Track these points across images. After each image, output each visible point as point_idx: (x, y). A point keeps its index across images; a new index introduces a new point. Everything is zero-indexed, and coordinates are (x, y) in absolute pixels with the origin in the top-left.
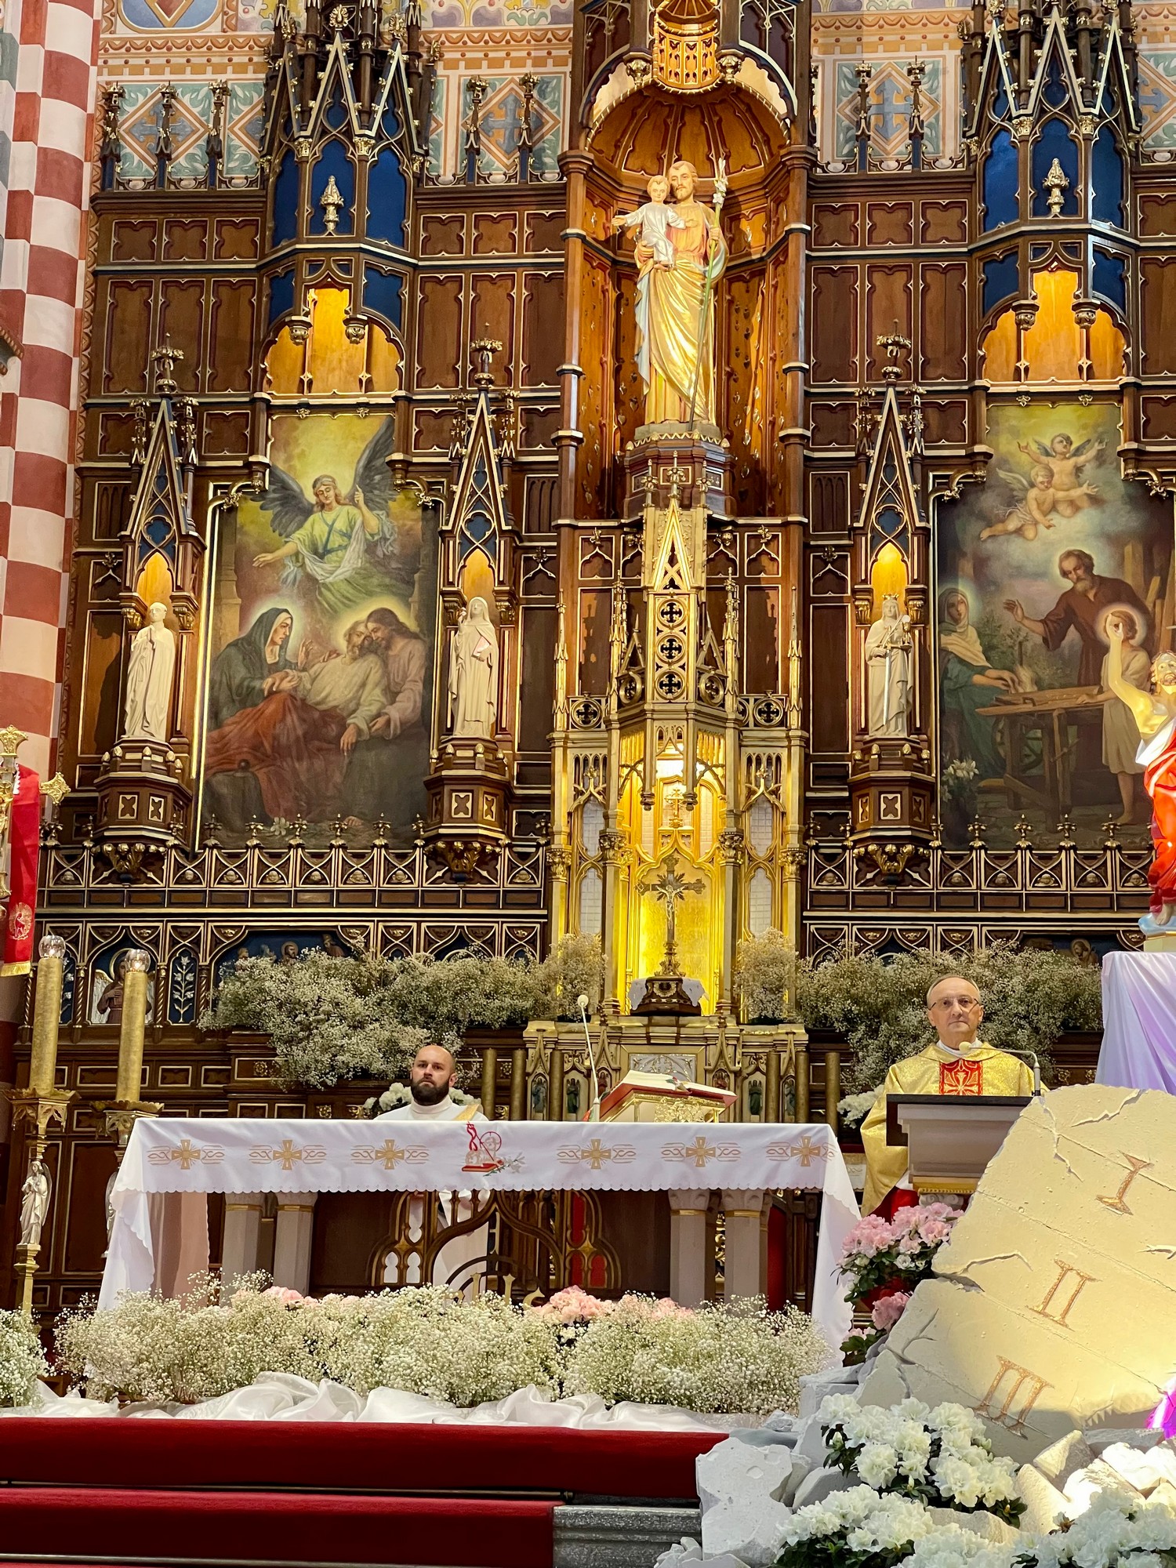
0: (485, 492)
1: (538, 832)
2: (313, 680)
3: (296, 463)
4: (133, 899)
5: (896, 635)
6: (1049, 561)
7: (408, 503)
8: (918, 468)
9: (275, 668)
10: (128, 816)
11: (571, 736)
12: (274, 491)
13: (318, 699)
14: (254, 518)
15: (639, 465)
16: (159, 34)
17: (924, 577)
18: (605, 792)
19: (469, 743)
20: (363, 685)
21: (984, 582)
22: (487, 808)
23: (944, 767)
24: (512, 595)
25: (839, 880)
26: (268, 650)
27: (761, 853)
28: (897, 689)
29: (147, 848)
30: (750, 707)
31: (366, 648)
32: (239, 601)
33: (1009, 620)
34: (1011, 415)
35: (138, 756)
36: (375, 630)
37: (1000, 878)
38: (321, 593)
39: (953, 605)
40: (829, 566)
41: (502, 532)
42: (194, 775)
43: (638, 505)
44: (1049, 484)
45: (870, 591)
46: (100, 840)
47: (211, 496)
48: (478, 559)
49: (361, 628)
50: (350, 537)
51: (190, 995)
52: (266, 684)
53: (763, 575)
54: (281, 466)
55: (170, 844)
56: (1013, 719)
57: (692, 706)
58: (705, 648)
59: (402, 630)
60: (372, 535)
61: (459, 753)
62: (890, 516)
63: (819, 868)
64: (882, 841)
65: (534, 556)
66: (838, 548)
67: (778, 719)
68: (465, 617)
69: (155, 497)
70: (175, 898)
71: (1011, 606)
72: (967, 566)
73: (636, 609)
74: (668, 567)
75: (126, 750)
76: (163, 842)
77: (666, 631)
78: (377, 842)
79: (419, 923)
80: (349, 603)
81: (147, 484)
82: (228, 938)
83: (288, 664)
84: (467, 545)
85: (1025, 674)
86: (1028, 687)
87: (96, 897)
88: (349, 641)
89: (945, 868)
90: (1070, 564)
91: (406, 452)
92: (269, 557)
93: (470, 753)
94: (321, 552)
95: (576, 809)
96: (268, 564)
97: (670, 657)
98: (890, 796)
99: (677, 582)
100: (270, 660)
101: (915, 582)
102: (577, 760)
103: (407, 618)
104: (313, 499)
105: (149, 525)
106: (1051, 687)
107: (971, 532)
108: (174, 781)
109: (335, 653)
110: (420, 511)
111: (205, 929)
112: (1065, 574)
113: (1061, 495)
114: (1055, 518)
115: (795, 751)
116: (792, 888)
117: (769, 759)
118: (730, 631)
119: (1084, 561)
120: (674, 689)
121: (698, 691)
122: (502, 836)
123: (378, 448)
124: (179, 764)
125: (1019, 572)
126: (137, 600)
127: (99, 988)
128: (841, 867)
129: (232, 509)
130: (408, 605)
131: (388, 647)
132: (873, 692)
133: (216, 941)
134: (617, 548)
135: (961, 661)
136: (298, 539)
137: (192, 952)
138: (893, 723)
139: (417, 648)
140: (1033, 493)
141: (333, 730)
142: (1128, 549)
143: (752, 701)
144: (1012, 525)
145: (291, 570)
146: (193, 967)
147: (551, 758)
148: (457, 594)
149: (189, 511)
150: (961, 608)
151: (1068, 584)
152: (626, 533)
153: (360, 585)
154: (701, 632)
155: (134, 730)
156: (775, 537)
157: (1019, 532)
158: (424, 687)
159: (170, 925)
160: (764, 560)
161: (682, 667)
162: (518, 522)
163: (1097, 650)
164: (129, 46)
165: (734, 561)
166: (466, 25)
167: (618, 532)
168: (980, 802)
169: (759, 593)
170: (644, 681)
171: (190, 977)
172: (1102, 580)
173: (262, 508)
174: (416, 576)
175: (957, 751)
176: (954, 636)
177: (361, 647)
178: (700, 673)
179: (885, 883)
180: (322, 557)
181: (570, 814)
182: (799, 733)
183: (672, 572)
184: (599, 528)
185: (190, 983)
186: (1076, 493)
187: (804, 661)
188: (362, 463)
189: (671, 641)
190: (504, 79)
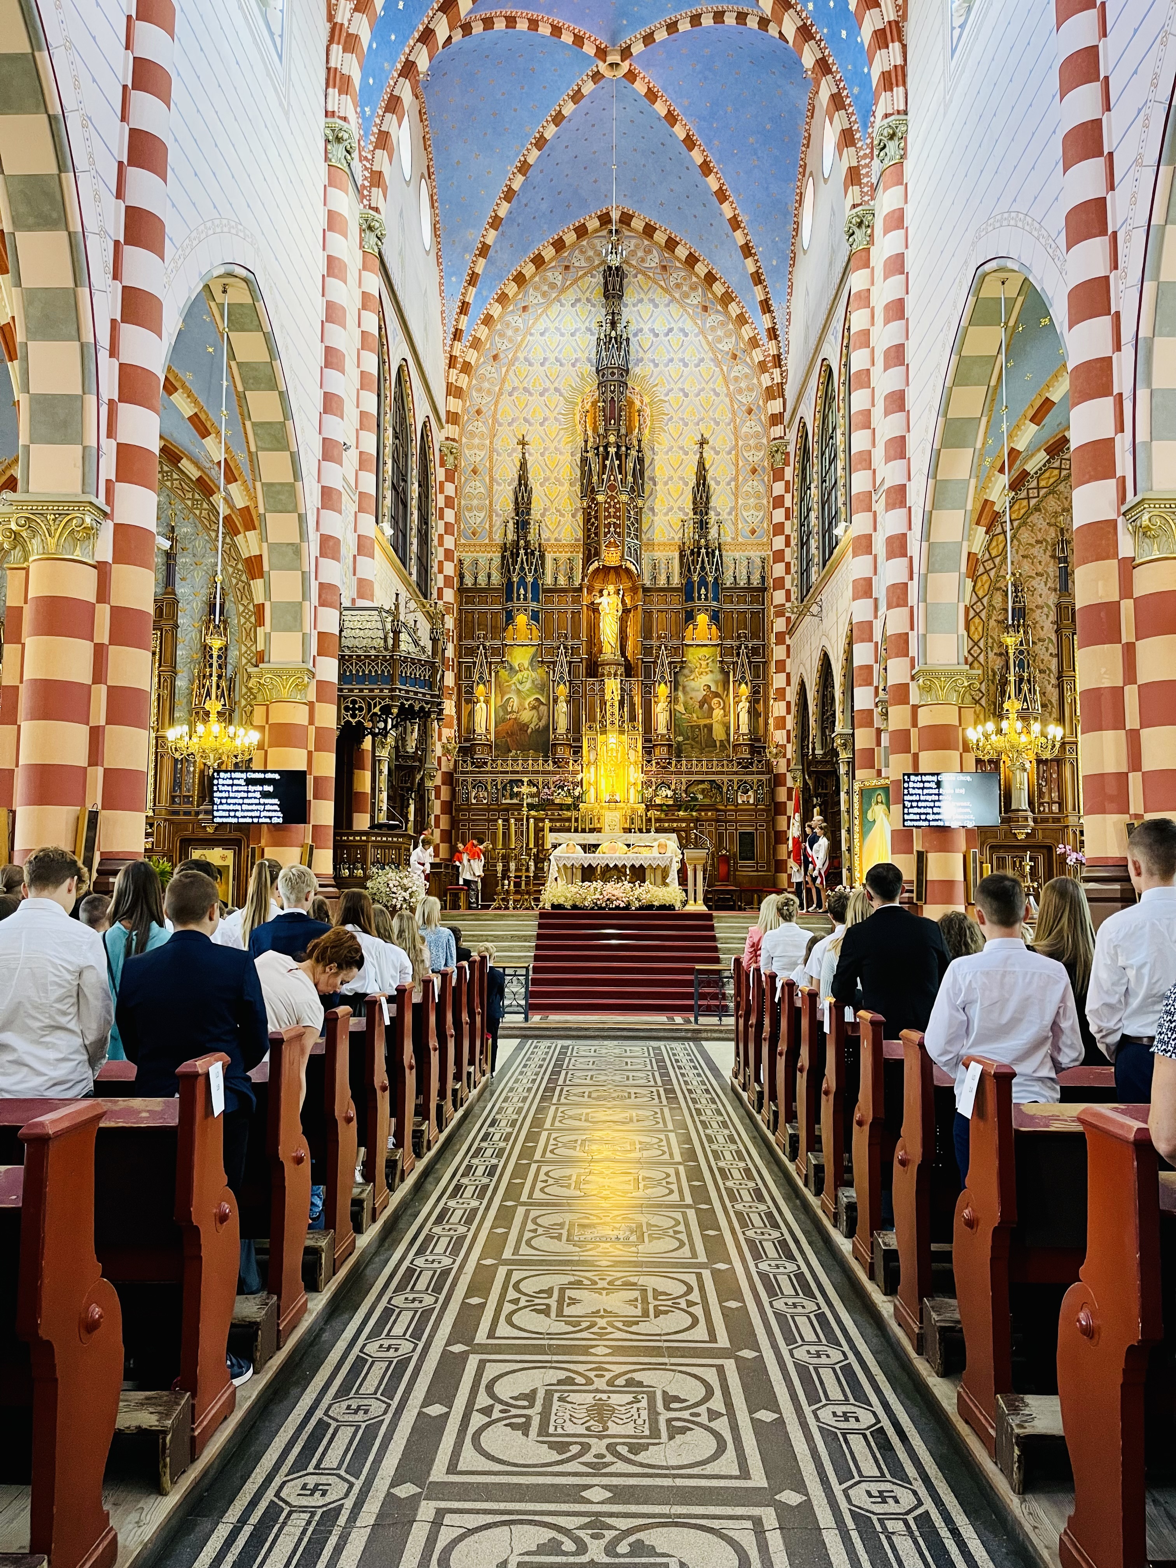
0: (563, 670)
1: (579, 756)
2: (520, 716)
3: (514, 660)
4: (480, 772)
5: (664, 707)
7: (543, 671)
8: (669, 665)
9: (510, 713)
10: (479, 753)
11: (587, 733)
13: (522, 720)
14: (503, 674)
16: (472, 542)
18: (597, 748)
20: (533, 717)
21: (685, 692)
22: (567, 750)
27: (632, 761)
28: (664, 721)
29: (484, 761)
30: (630, 726)
31: (534, 708)
33: (691, 702)
34: (691, 649)
36: (535, 703)
38: (521, 693)
43: (603, 675)
44: (700, 667)
46: (472, 758)
47: (493, 669)
49: (532, 702)
50: (528, 679)
51: (496, 796)
52: (509, 717)
53: (633, 693)
54: (510, 660)
55: (489, 759)
57: (617, 727)
58: (620, 713)
59: (542, 703)
60: (533, 679)
63: (646, 765)
64: (661, 758)
67: (637, 729)
68: (559, 702)
69: (479, 670)
70: (491, 772)
71: (691, 698)
72: (681, 688)
73: (603, 703)
74: (611, 693)
76: (487, 759)
77: (611, 710)
78: (540, 758)
79: (551, 778)
80: (528, 696)
81: (478, 667)
82: (504, 782)
83: (514, 712)
87: (472, 772)
88: (529, 706)
89: (676, 764)
90: (705, 688)
91: (541, 657)
92: (508, 684)
94: (521, 683)
95: (589, 751)
96: (508, 686)
99: (613, 697)
100: (509, 711)
102: (589, 739)
104: (518, 669)
107: (681, 679)
109: (525, 709)
110: (546, 674)
111: (499, 780)
112: (704, 690)
113: (703, 670)
114: (702, 676)
115: (641, 736)
116: (640, 770)
117: (634, 738)
118: (626, 708)
119: (709, 687)
120: (613, 724)
121: (618, 723)
122: (571, 757)
123: (534, 656)
125: (693, 690)
127: (473, 794)
128: (652, 765)
131: (539, 707)
132: (659, 721)
133: (502, 783)
134: (598, 687)
135: (679, 713)
136: (515, 680)
137: (496, 785)
138: (663, 730)
139: (546, 708)
140: (696, 670)
141: (526, 729)
143: (630, 724)
144: (692, 678)
145: (513, 687)
146: (496, 789)
147: (582, 737)
149: (488, 674)
150: (679, 699)
151: (705, 693)
152: (600, 683)
153: (531, 692)
154: (619, 709)
155: (478, 731)
156: (636, 684)
158: (548, 719)
159: (490, 779)
160: (633, 689)
161: (615, 718)
162: (571, 677)
163: (711, 709)
164: (464, 545)
165: (626, 690)
166: (553, 541)
167: (598, 683)
168: (684, 748)
169: (631, 698)
170: (606, 721)
171: (495, 791)
172: (712, 692)
175: (678, 734)
176: (678, 706)
177: (532, 707)
178: (619, 719)
179: (662, 769)
181: (587, 751)
182: (642, 731)
183: (612, 695)
184: (593, 681)
185: (495, 793)
186: (707, 670)
187: (642, 714)
188: (530, 660)
189: (612, 712)
190: (563, 556)
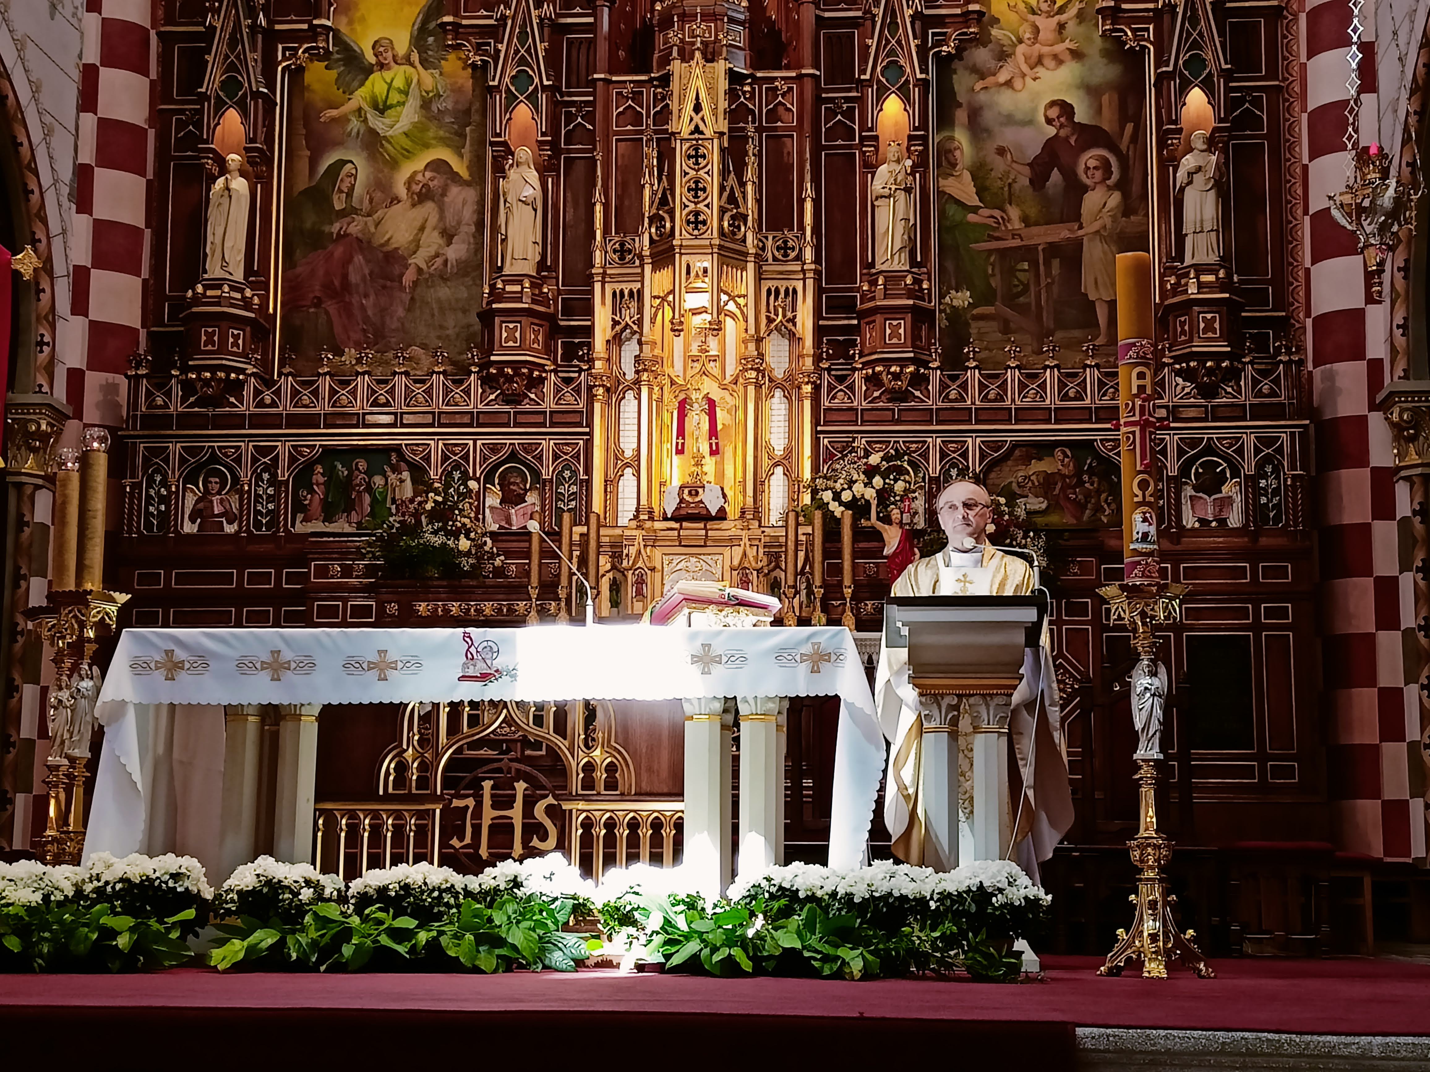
0: (529, 51)
1: (581, 359)
2: (377, 224)
3: (358, 28)
4: (217, 422)
5: (899, 178)
6: (1034, 110)
7: (460, 64)
8: (918, 24)
9: (343, 214)
10: (210, 347)
11: (609, 272)
12: (338, 52)
13: (382, 241)
14: (320, 77)
15: (666, 23)
17: (924, 125)
18: (640, 322)
19: (517, 279)
20: (422, 229)
22: (535, 337)
23: (942, 296)
24: (554, 145)
25: (849, 398)
26: (335, 197)
27: (779, 374)
28: (900, 226)
29: (228, 376)
30: (770, 242)
31: (424, 194)
32: (308, 153)
35: (218, 293)
36: (431, 179)
37: (991, 396)
38: (382, 146)
39: (950, 151)
40: (839, 117)
41: (544, 88)
42: (271, 311)
43: (666, 60)
44: (1035, 39)
45: (876, 138)
46: (185, 369)
47: (280, 58)
48: (523, 111)
49: (419, 177)
50: (407, 94)
51: (271, 506)
52: (335, 228)
53: (779, 124)
54: (344, 29)
55: (249, 372)
56: (1003, 253)
57: (717, 242)
58: (728, 189)
59: (455, 177)
60: (427, 93)
61: (508, 288)
62: (894, 68)
63: (831, 388)
64: (887, 362)
65: (573, 110)
66: (847, 100)
67: (793, 255)
68: (512, 165)
69: (227, 57)
70: (257, 421)
71: (1001, 151)
72: (961, 115)
73: (666, 155)
74: (693, 114)
75: (206, 287)
76: (242, 371)
77: (692, 173)
78: (436, 369)
79: (475, 441)
80: (408, 154)
81: (219, 45)
82: (304, 456)
83: (355, 211)
84: (511, 100)
85: (1014, 212)
86: (1016, 224)
87: (185, 421)
88: (408, 189)
89: (944, 387)
90: (1054, 113)
91: (456, 14)
92: (334, 113)
93: (518, 288)
94: (382, 108)
95: (614, 337)
96: (334, 120)
97: (696, 196)
98: (895, 323)
99: (702, 127)
100: (337, 207)
101: (916, 129)
102: (614, 294)
103: (460, 167)
104: (373, 60)
105: (222, 82)
106: (1037, 224)
108: (253, 315)
109: (396, 200)
110: (470, 70)
111: (283, 449)
112: (1049, 121)
113: (1046, 50)
114: (1040, 71)
115: (810, 283)
116: (807, 404)
117: (787, 291)
118: (750, 174)
119: (1066, 109)
120: (700, 226)
121: (721, 227)
122: (548, 363)
123: (431, 11)
124: (256, 300)
125: (1010, 120)
126: (213, 151)
127: (190, 501)
128: (851, 388)
129: (300, 70)
130: (461, 156)
131: (444, 194)
132: (880, 229)
133: (292, 459)
134: (648, 100)
135: (958, 202)
136: (361, 96)
137: (272, 467)
138: (896, 257)
139: (470, 194)
140: (1021, 49)
141: (397, 270)
142: (1105, 99)
143: (770, 238)
144: (1003, 77)
145: (355, 124)
146: (273, 482)
147: (592, 292)
148: (505, 144)
149: (259, 70)
150: (957, 153)
151: (1052, 131)
152: (656, 87)
153: (417, 138)
154: (724, 173)
155: (214, 270)
156: (791, 89)
157: (1009, 84)
158: (477, 230)
159: (251, 444)
160: (781, 109)
161: (707, 206)
162: (558, 78)
163: (1076, 190)
165: (752, 112)
167: (648, 85)
168: (974, 328)
169: (776, 140)
170: (673, 220)
171: (270, 491)
172: (1081, 127)
173: (327, 67)
174: (468, 129)
175: (953, 283)
176: (951, 179)
177: (419, 194)
178: (722, 211)
179: (889, 400)
180: (382, 112)
181: (608, 341)
182: (813, 266)
183: (697, 119)
184: (631, 82)
185: (269, 496)
186: (1059, 48)
187: (816, 202)
188: (416, 27)
189: (697, 182)
